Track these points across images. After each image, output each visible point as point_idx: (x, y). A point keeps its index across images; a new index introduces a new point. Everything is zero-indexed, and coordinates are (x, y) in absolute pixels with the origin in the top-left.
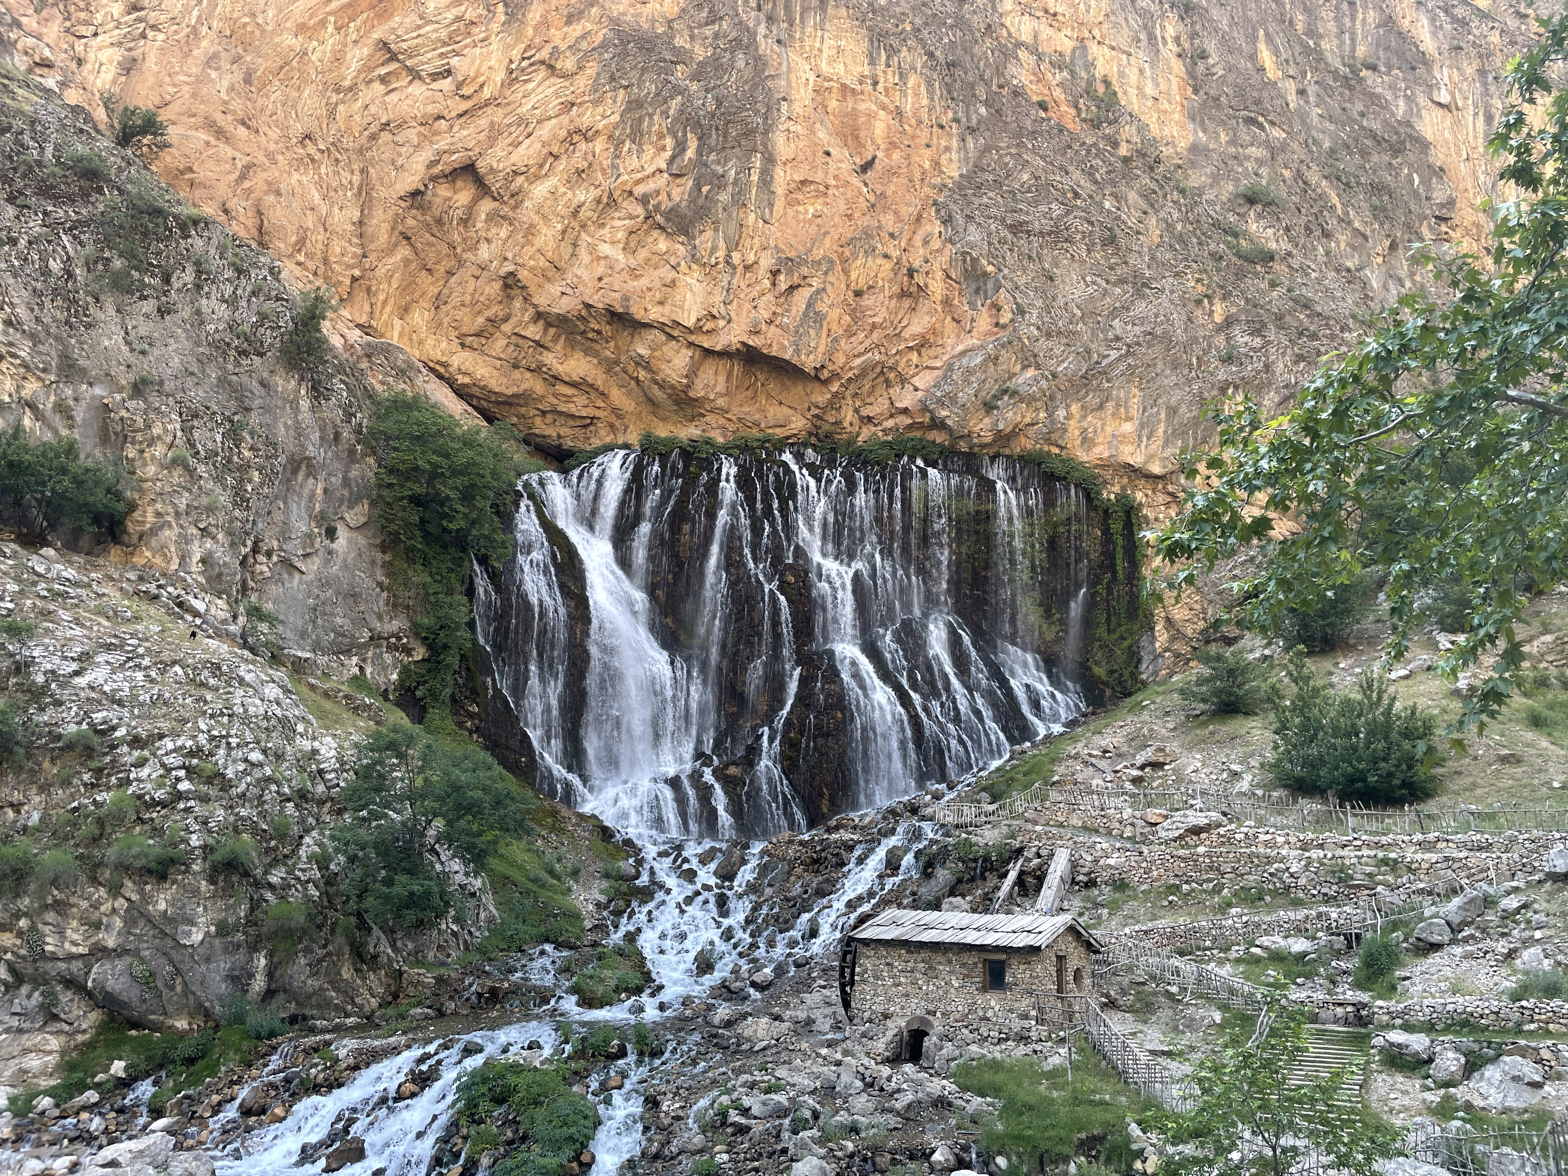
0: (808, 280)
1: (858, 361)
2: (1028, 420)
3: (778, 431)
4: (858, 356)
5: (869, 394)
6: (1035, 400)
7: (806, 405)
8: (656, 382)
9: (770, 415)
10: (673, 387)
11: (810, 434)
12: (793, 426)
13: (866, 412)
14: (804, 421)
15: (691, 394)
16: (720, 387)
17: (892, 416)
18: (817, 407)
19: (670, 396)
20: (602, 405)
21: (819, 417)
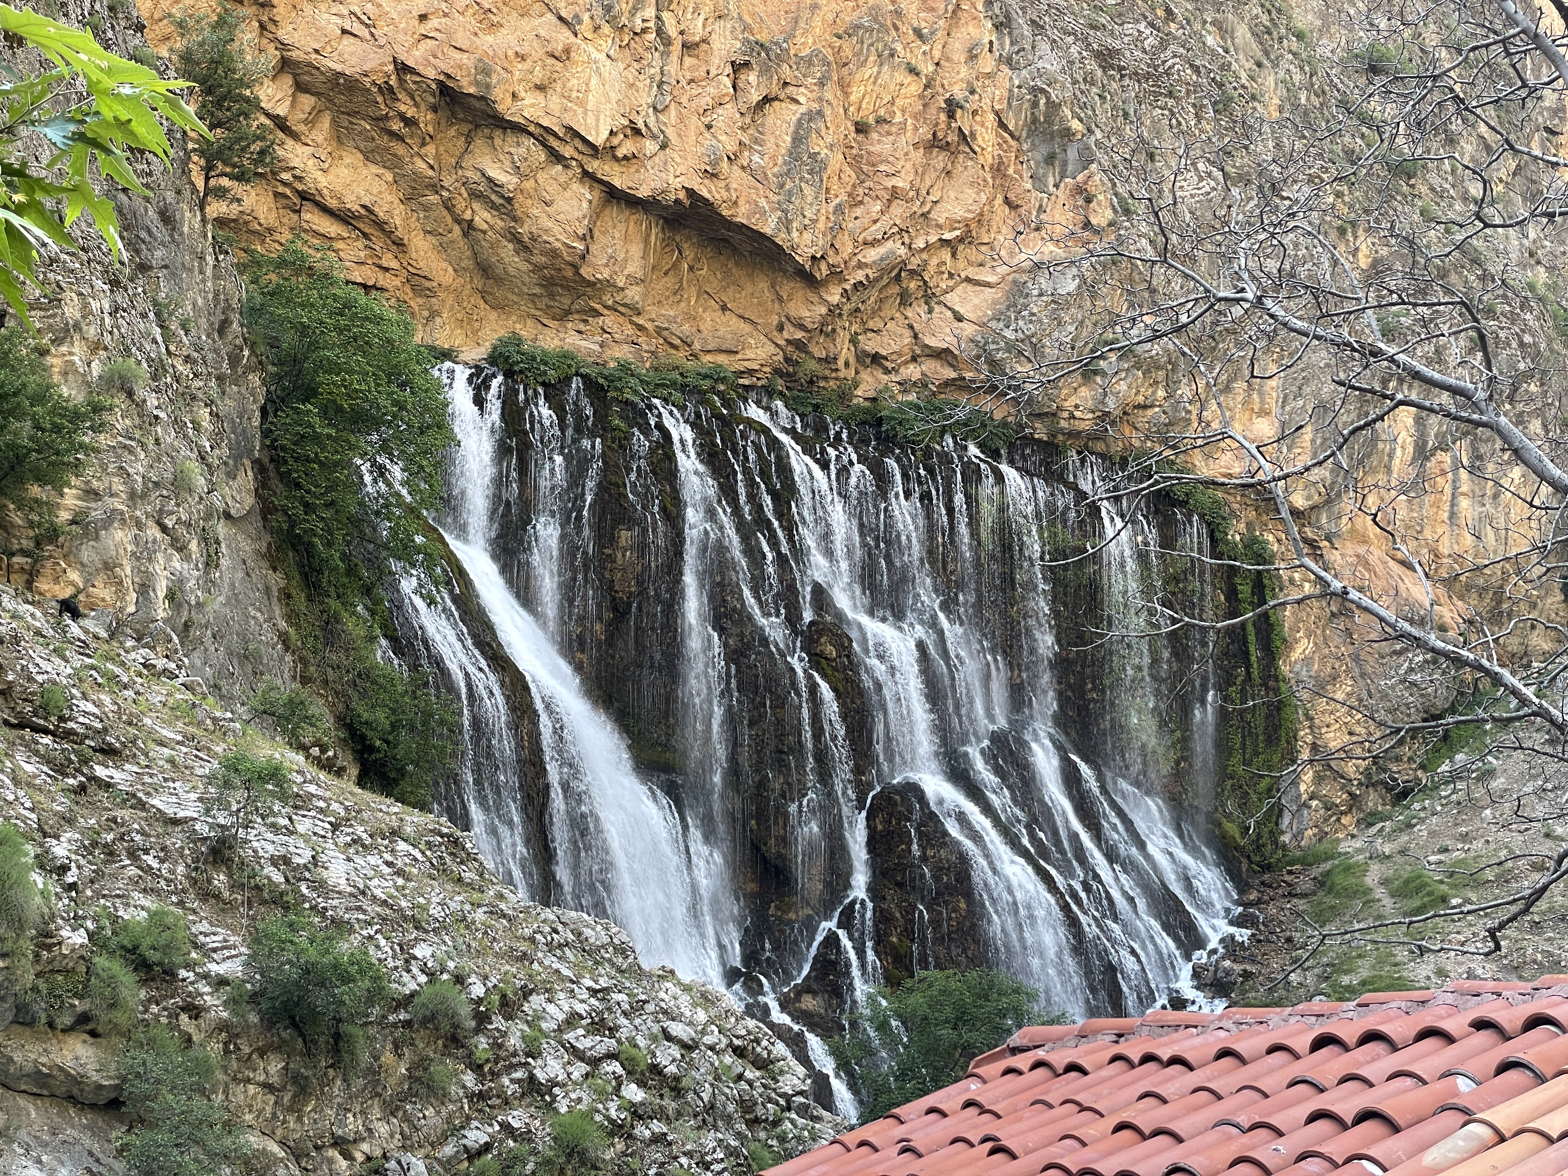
0: (790, 89)
1: (872, 255)
2: (1141, 399)
3: (722, 359)
4: (874, 243)
5: (874, 313)
6: (1159, 368)
7: (775, 320)
8: (515, 238)
9: (706, 326)
10: (554, 254)
11: (777, 372)
12: (750, 354)
13: (871, 344)
14: (772, 349)
15: (586, 272)
16: (634, 267)
17: (914, 359)
18: (802, 327)
19: (537, 268)
20: (394, 264)
21: (799, 345)
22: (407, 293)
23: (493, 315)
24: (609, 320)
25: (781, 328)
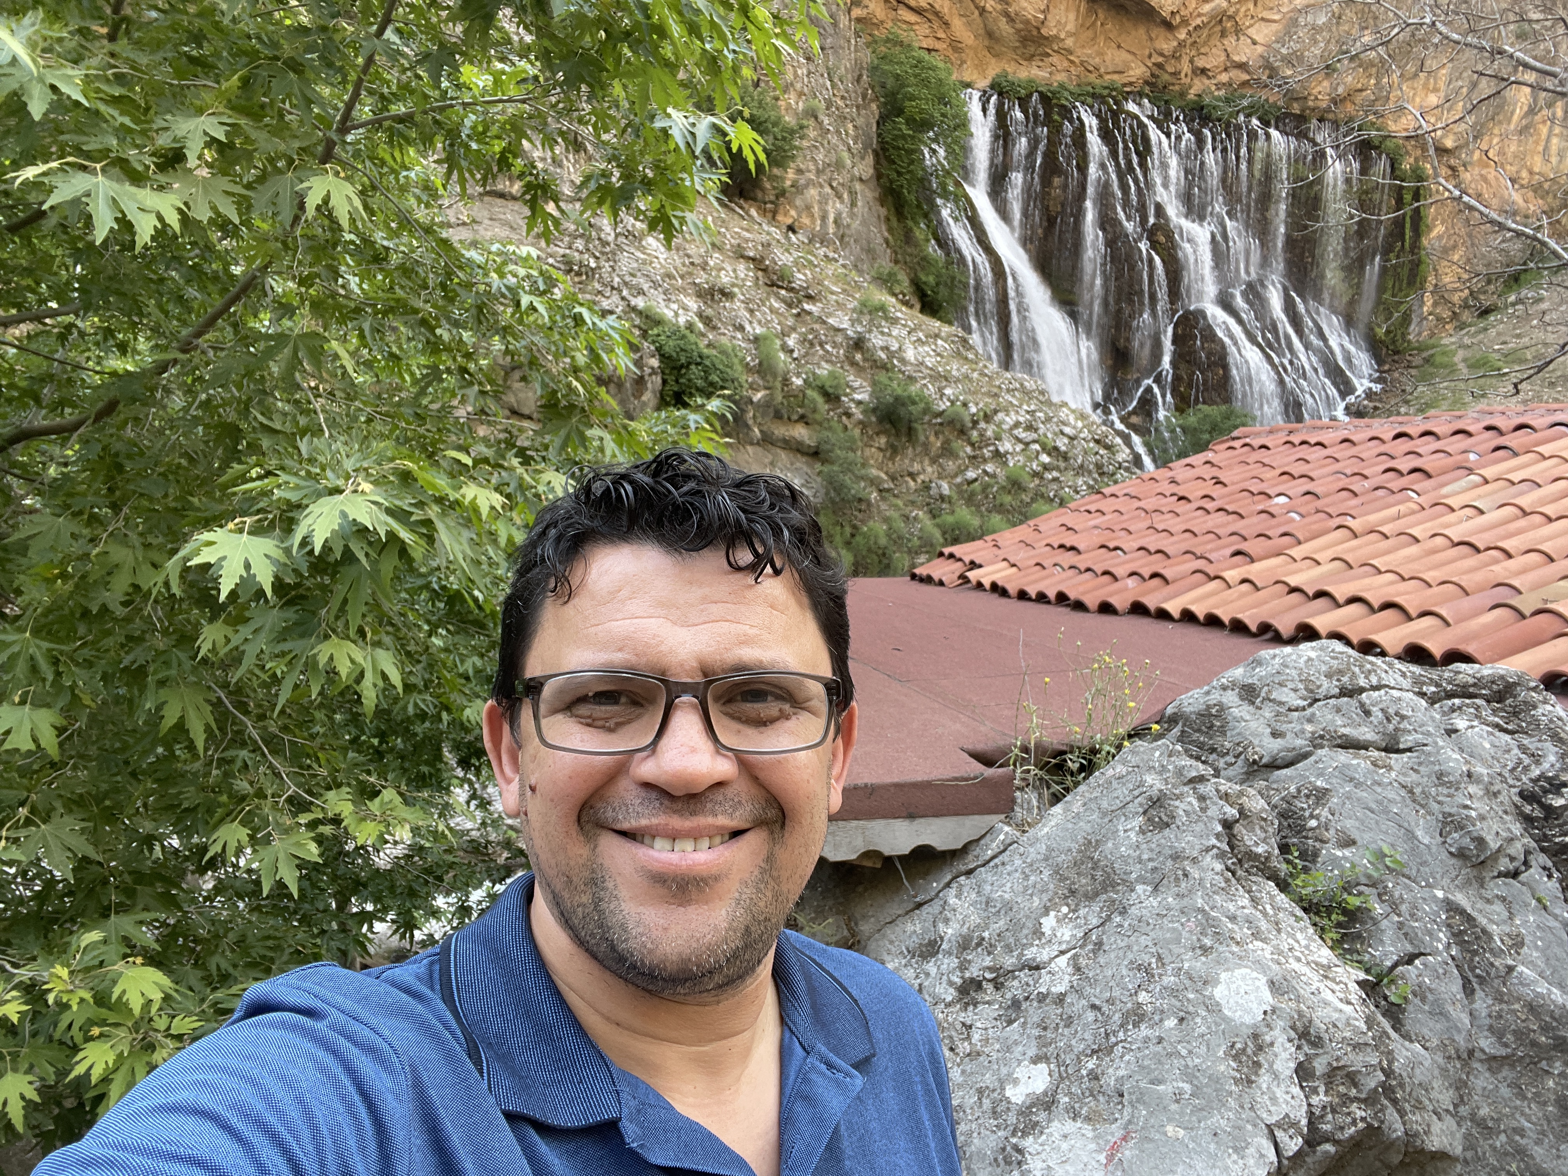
2: (1359, 86)
3: (1115, 77)
5: (1205, 43)
6: (1373, 66)
7: (1147, 52)
8: (1007, 14)
9: (1108, 58)
10: (1027, 22)
11: (1146, 83)
12: (1131, 73)
13: (1201, 63)
14: (1144, 69)
15: (1044, 31)
16: (1071, 27)
17: (1226, 70)
18: (1161, 54)
19: (1018, 31)
20: (943, 36)
21: (1159, 66)
22: (950, 53)
23: (993, 61)
24: (1055, 59)
25: (1150, 56)
